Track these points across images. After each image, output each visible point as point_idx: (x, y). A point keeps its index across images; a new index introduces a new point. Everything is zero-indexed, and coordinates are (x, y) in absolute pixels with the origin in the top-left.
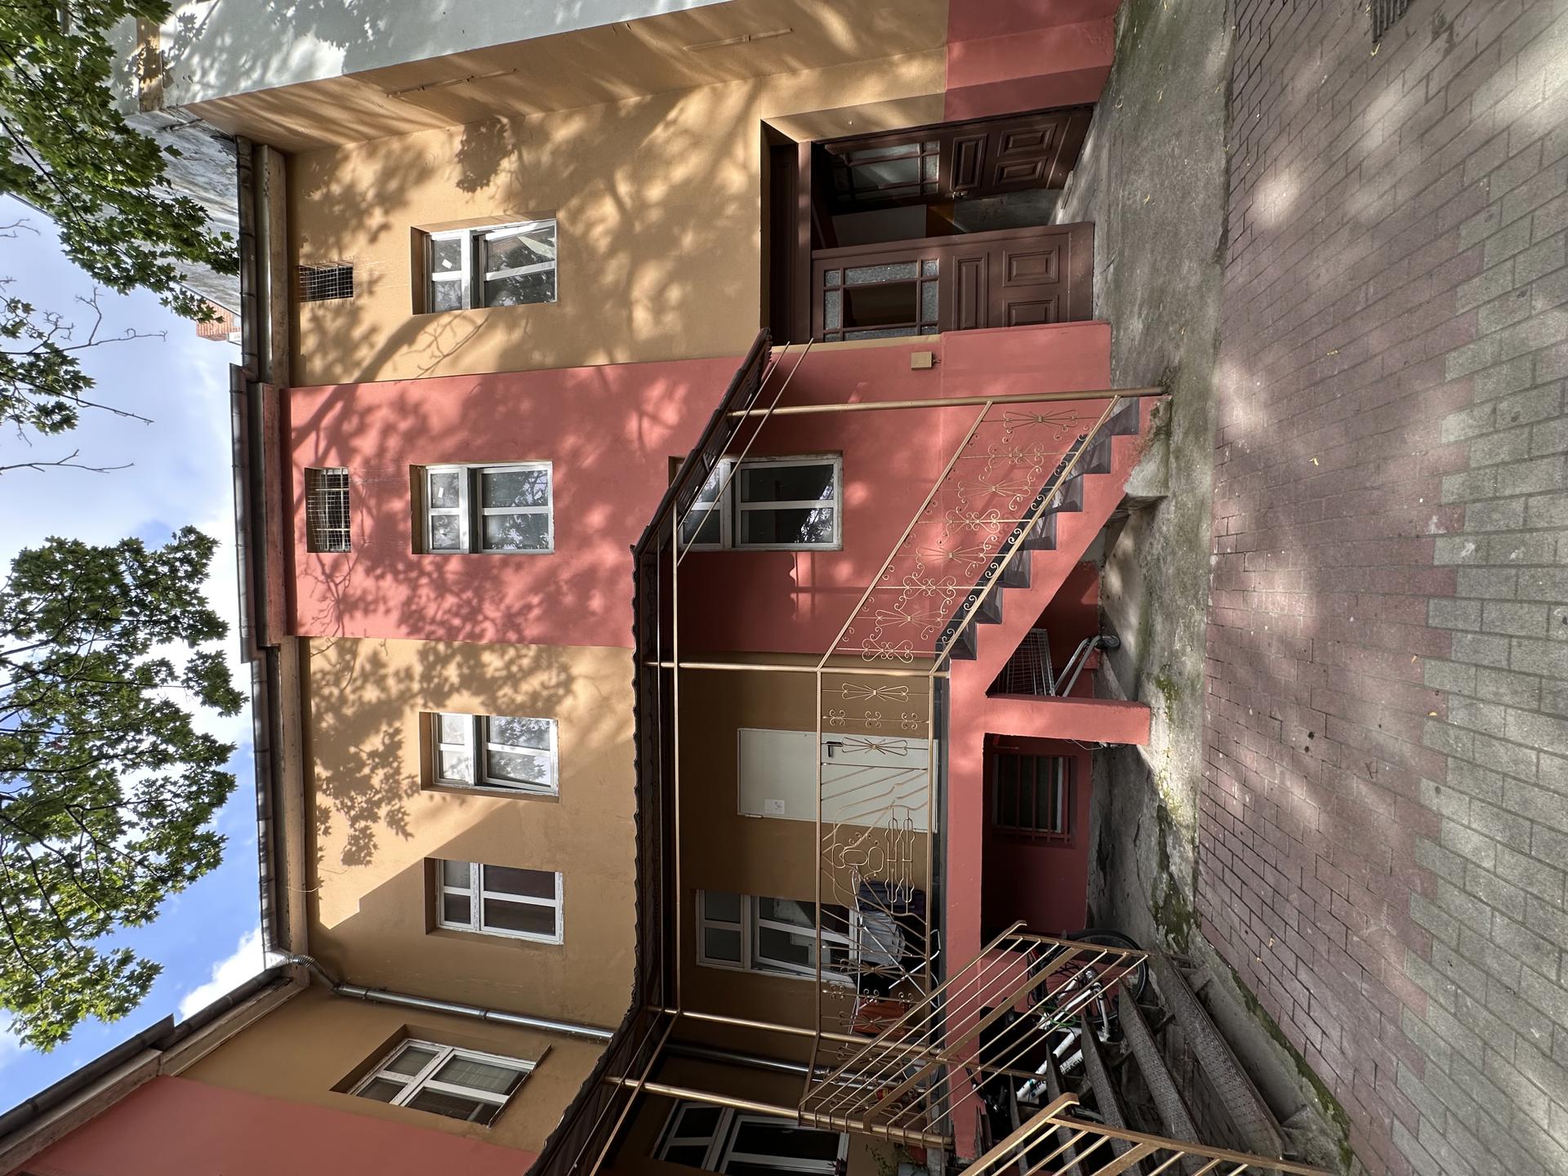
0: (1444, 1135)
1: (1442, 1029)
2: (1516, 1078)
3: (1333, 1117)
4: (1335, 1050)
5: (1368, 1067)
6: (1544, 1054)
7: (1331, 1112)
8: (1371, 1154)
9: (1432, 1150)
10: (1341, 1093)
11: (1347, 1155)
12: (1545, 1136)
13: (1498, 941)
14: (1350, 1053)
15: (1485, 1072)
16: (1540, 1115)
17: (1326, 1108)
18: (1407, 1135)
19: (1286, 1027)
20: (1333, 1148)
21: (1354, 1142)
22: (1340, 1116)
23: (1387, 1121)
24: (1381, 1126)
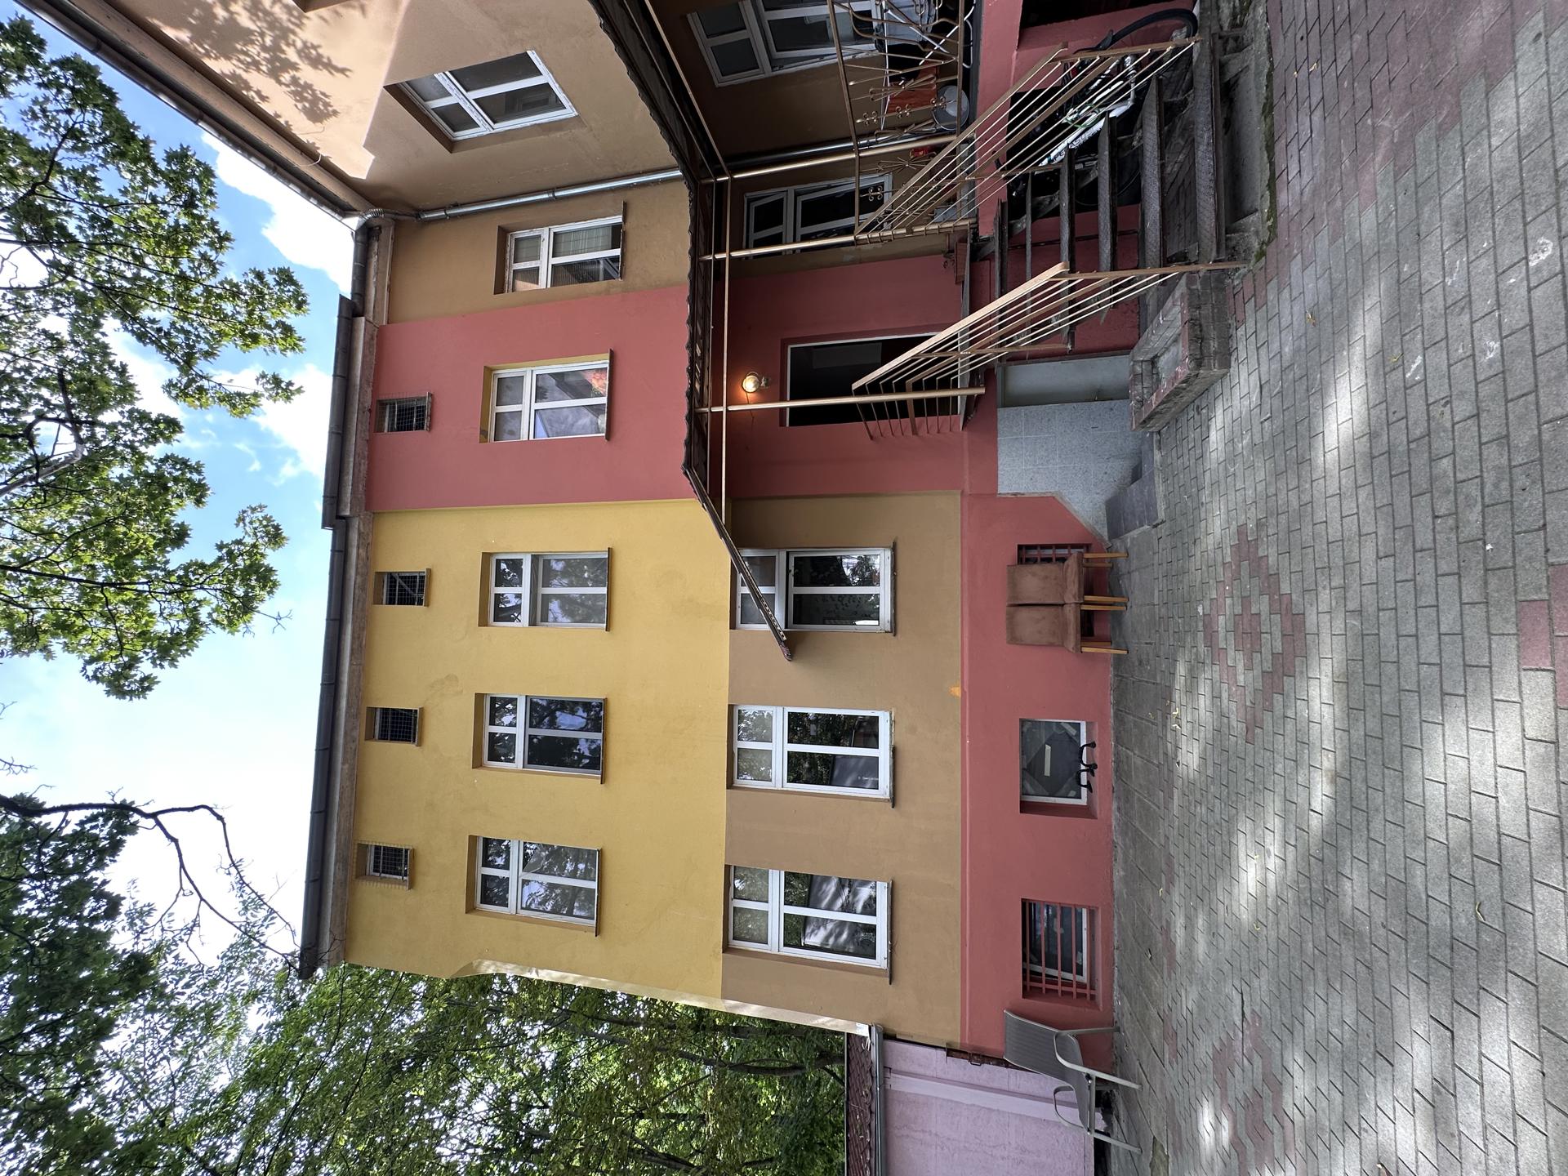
0: (1317, 279)
1: (1365, 226)
2: (1375, 280)
3: (1269, 227)
4: (1298, 188)
5: (1308, 215)
6: (1398, 280)
7: (1270, 223)
8: (1274, 261)
9: (1306, 280)
10: (1283, 218)
11: (1262, 254)
12: (1361, 312)
13: (1444, 201)
14: (1305, 199)
15: (1364, 267)
16: (1369, 304)
17: (1268, 219)
18: (1300, 265)
19: (1279, 147)
20: (1256, 246)
21: (1271, 250)
22: (1273, 229)
23: (1295, 251)
24: (1291, 252)
